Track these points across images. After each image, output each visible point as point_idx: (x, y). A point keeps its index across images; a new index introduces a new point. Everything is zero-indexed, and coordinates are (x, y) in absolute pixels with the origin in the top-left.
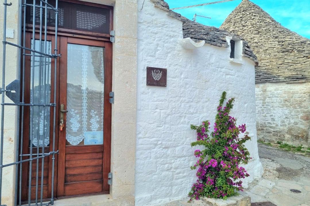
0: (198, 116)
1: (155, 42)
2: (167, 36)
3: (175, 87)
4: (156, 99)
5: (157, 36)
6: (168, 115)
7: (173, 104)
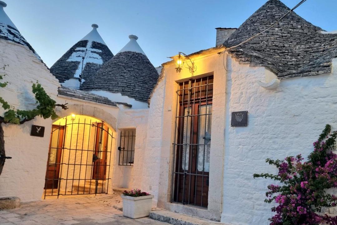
1: (240, 91)
2: (250, 83)
3: (256, 125)
4: (239, 137)
6: (250, 150)
7: (255, 140)
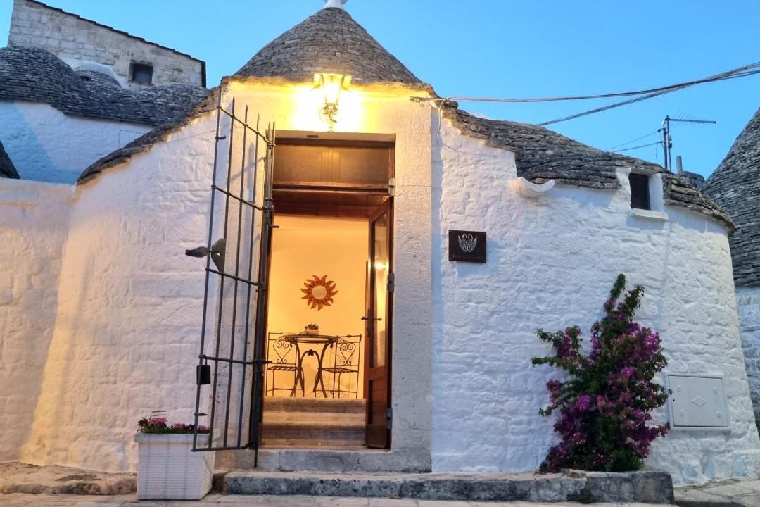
0: (558, 319)
1: (464, 190)
2: (486, 177)
3: (504, 263)
4: (466, 285)
5: (466, 179)
6: (493, 313)
7: (503, 293)
